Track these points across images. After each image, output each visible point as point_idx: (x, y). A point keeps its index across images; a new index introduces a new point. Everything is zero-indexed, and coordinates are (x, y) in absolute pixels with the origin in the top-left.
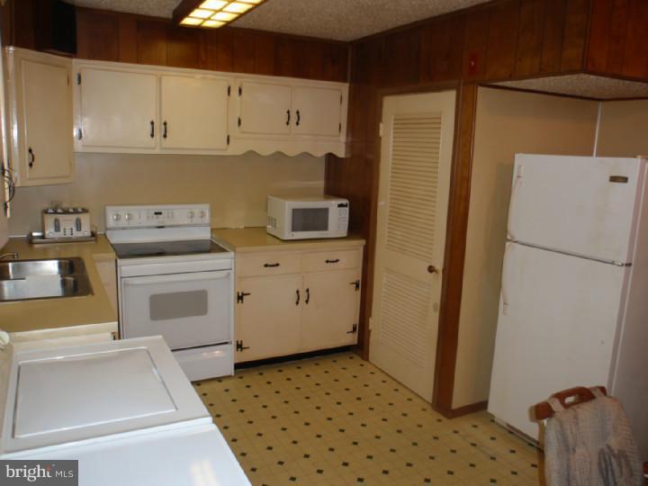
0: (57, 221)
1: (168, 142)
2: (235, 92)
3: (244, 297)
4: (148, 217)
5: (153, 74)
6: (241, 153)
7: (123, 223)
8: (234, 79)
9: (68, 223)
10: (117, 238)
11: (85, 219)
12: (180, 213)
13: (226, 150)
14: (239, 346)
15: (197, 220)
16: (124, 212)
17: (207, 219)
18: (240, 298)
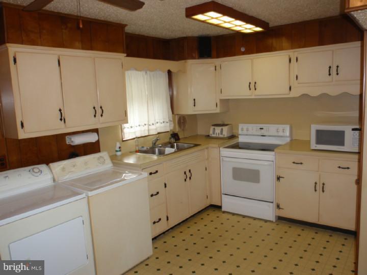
0: (214, 129)
1: (257, 92)
2: (294, 60)
3: (281, 179)
4: (257, 130)
5: (249, 59)
6: (298, 96)
7: (245, 132)
8: (294, 53)
9: (218, 130)
10: (242, 139)
11: (225, 129)
12: (272, 129)
13: (289, 94)
14: (278, 206)
15: (281, 134)
16: (245, 126)
17: (288, 134)
18: (278, 178)
